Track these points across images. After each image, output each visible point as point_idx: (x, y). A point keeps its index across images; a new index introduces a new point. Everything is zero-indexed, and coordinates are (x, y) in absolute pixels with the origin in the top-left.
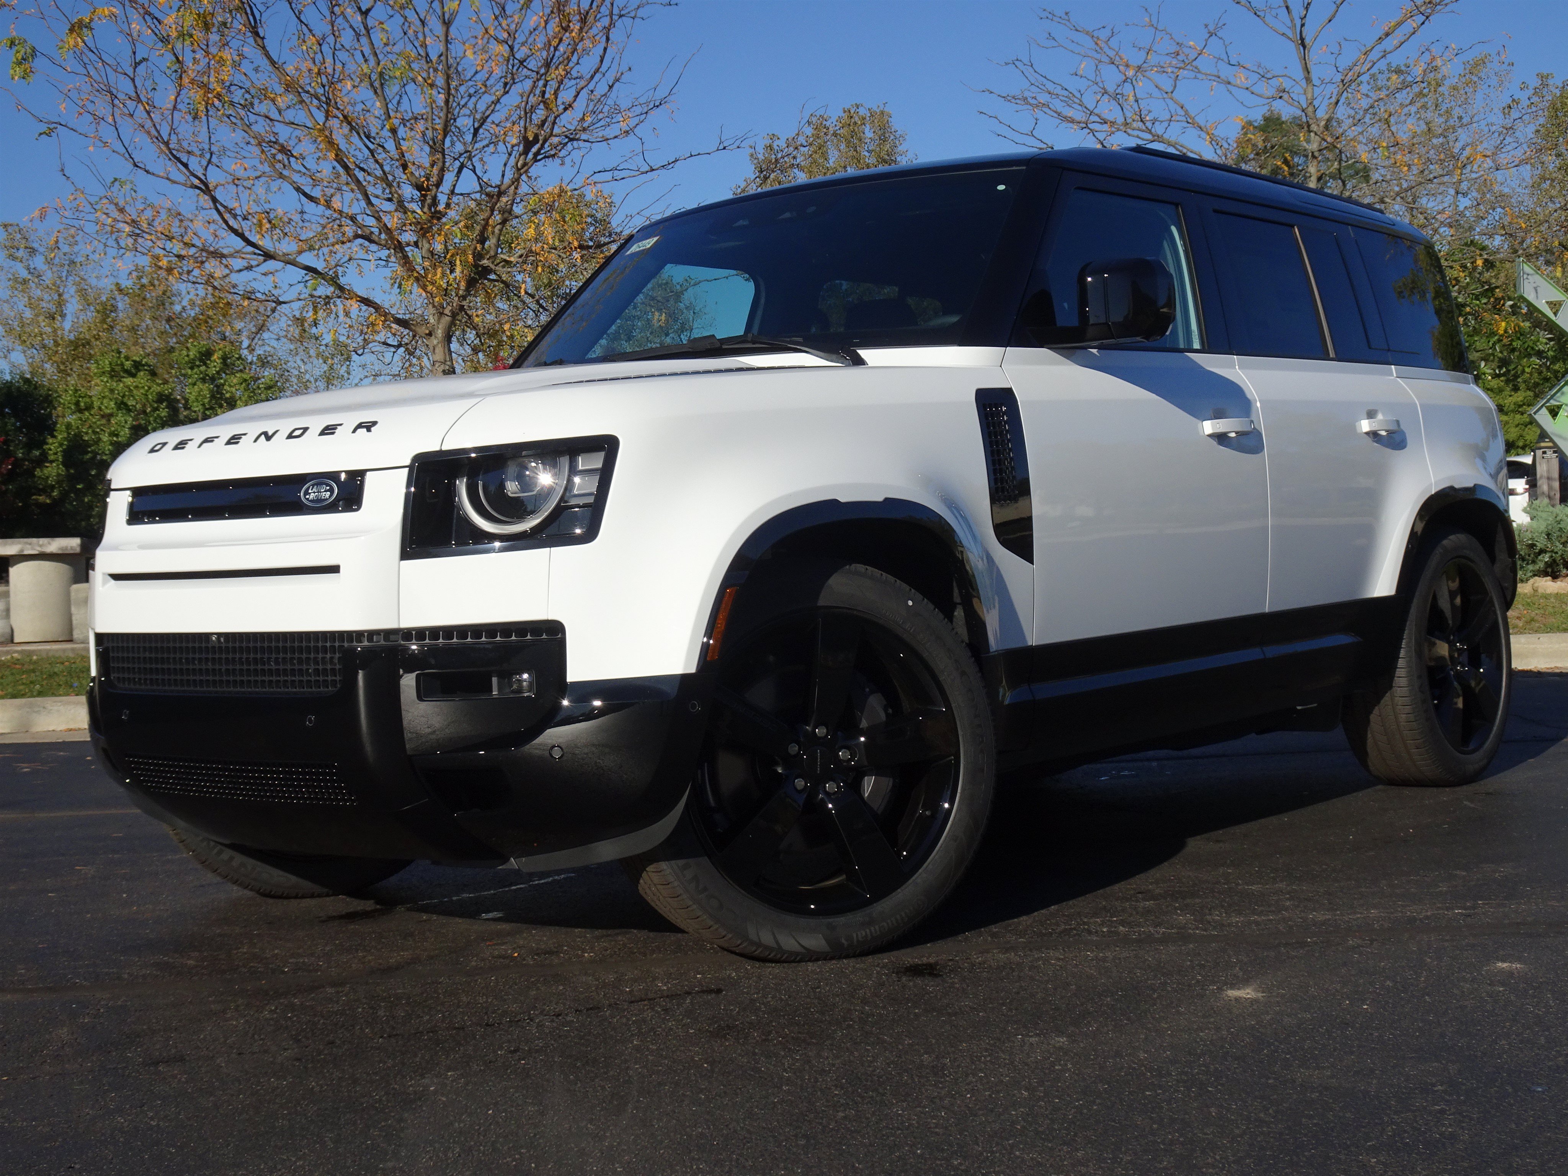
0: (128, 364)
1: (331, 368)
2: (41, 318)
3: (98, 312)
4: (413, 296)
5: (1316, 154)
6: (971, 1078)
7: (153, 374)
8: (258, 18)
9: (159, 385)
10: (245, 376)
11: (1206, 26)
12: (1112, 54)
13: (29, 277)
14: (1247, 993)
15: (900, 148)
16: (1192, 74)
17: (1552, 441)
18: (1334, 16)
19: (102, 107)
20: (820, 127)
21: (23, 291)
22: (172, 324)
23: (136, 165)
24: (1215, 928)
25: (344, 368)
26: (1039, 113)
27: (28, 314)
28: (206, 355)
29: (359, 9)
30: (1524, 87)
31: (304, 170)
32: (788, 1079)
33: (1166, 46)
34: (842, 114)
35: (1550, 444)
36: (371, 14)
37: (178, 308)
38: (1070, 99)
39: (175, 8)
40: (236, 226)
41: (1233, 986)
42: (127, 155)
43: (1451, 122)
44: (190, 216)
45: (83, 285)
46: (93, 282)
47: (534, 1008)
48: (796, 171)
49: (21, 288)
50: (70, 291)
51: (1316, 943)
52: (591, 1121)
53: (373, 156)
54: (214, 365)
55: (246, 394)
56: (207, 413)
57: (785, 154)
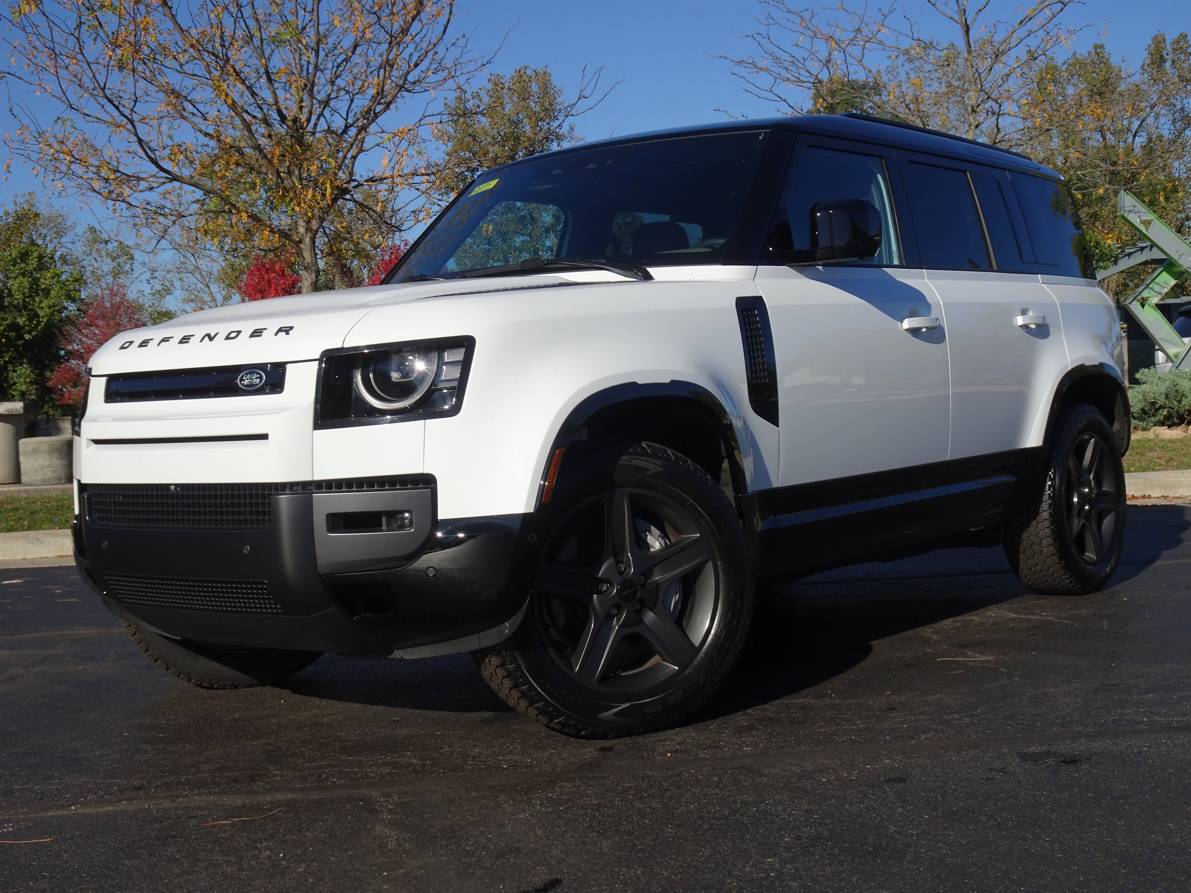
1: (119, 264)
15: (558, 100)
20: (497, 84)
23: (70, 106)
34: (514, 74)
48: (479, 116)
54: (33, 263)
55: (58, 285)
56: (27, 300)
57: (471, 103)
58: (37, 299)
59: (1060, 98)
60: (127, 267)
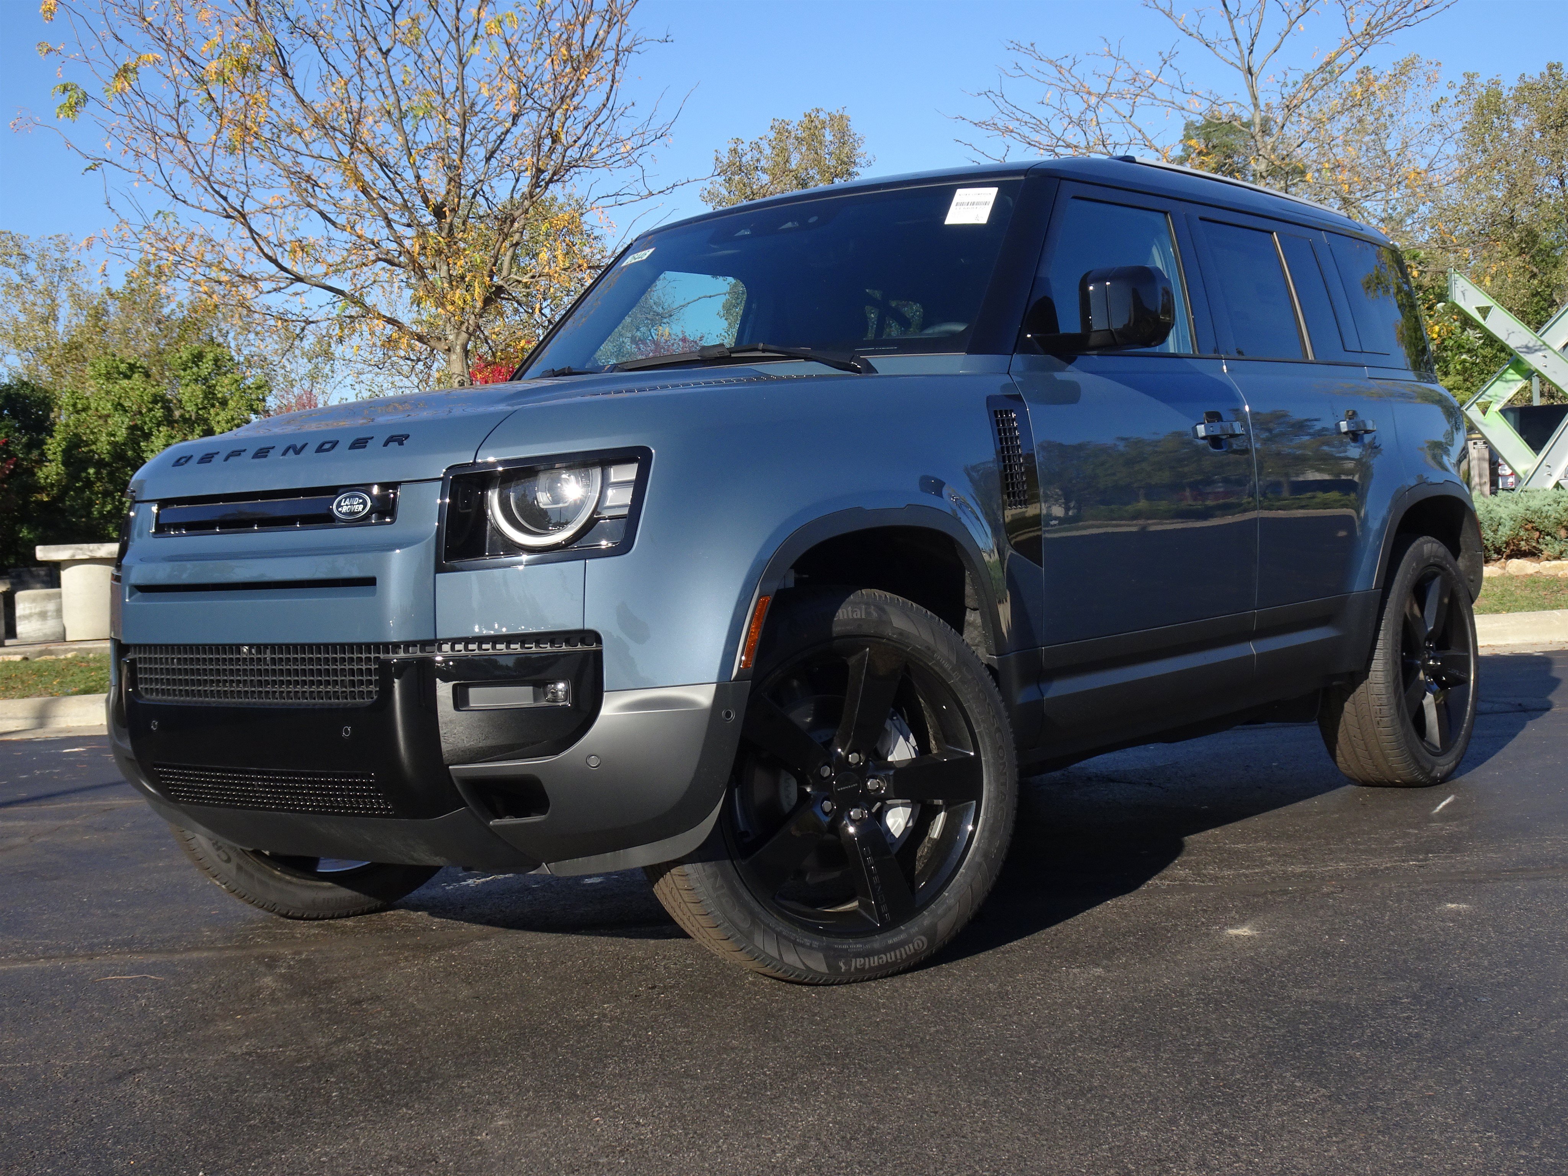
0: (123, 367)
1: (316, 367)
2: (36, 323)
3: (91, 316)
4: (393, 296)
5: (1264, 174)
6: (1030, 1000)
7: (147, 375)
8: (287, 59)
9: (153, 386)
10: (236, 377)
11: (1161, 54)
12: (1074, 81)
13: (23, 283)
14: (1244, 931)
15: (859, 151)
16: (1150, 101)
17: (1480, 432)
18: (1279, 47)
19: (143, 143)
20: (782, 131)
21: (18, 296)
22: (162, 326)
23: (175, 196)
24: (1211, 880)
25: (328, 367)
26: (1008, 139)
27: (22, 318)
28: (198, 358)
29: (380, 49)
30: (1451, 85)
31: (327, 198)
32: (884, 1004)
33: (1124, 73)
34: (803, 118)
35: (1479, 436)
36: (391, 54)
37: (166, 311)
38: (1038, 125)
39: (216, 56)
40: (270, 254)
41: (1232, 926)
42: (168, 189)
43: (1382, 120)
44: (221, 242)
45: (76, 291)
46: (85, 287)
47: (657, 954)
48: (760, 173)
49: (15, 293)
50: (63, 295)
51: (1296, 891)
52: (734, 1038)
53: (395, 186)
54: (206, 367)
55: (237, 394)
56: (201, 412)
57: (748, 157)
58: (212, 411)
59: (1506, 134)
60: (327, 369)
